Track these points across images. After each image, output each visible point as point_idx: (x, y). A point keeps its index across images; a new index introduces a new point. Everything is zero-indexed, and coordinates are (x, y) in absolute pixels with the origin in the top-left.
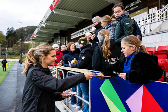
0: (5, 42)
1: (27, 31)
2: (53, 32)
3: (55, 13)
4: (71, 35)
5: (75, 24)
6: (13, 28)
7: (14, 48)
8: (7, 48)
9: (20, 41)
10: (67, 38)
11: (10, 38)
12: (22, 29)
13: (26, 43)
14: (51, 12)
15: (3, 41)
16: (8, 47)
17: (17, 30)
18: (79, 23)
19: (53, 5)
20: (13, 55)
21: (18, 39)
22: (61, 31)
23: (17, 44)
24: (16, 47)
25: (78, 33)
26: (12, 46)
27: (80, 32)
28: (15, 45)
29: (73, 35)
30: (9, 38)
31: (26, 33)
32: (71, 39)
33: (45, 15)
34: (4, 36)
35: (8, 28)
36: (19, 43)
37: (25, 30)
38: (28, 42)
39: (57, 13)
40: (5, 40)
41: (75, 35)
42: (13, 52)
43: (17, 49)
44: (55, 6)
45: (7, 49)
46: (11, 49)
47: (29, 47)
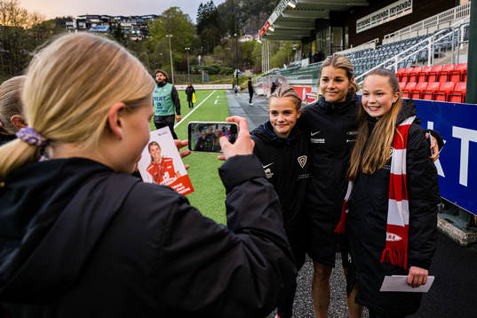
0: (197, 40)
1: (244, 9)
2: (313, 16)
4: (358, 22)
6: (212, 2)
7: (215, 55)
8: (200, 57)
9: (228, 37)
10: (347, 28)
11: (206, 30)
12: (232, 5)
13: (243, 40)
15: (191, 39)
16: (202, 55)
20: (216, 73)
21: (224, 33)
22: (333, 14)
23: (223, 46)
24: (222, 54)
25: (373, 18)
26: (211, 52)
27: (379, 16)
28: (219, 47)
29: (363, 23)
30: (203, 32)
31: (243, 14)
32: (358, 32)
34: (191, 25)
35: (201, 5)
36: (226, 42)
38: (248, 39)
40: (196, 36)
41: (367, 21)
42: (216, 67)
43: (223, 59)
45: (202, 60)
46: (209, 59)
47: (253, 53)
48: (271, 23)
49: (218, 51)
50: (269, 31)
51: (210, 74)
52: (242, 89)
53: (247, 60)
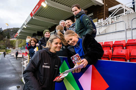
2: (32, 32)
3: (34, 18)
5: (49, 27)
6: (1, 28)
9: (6, 39)
12: (8, 30)
13: (11, 40)
14: (31, 17)
17: (5, 30)
19: (33, 13)
21: (5, 37)
22: (38, 32)
23: (4, 41)
24: (3, 43)
28: (2, 41)
31: (12, 33)
33: (27, 20)
37: (11, 30)
38: (13, 40)
39: (35, 18)
43: (3, 44)
44: (34, 13)
47: (13, 43)
48: (18, 33)
49: (2, 42)
53: (12, 45)
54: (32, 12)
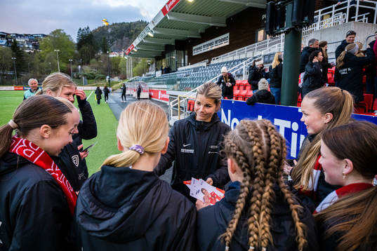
0: (76, 54)
1: (112, 34)
2: (164, 42)
3: (169, 18)
4: (194, 48)
5: (199, 32)
6: (88, 28)
7: (92, 65)
8: (80, 67)
9: (101, 53)
10: (186, 52)
11: (84, 47)
12: (102, 30)
13: (111, 56)
14: (163, 16)
15: (73, 53)
16: (82, 65)
17: (95, 31)
18: (206, 30)
19: (167, 7)
20: (93, 78)
21: (97, 50)
22: (177, 41)
23: (97, 59)
24: (97, 65)
25: (204, 46)
26: (88, 63)
27: (208, 45)
28: (94, 60)
29: (197, 49)
30: (82, 49)
31: (111, 37)
32: (194, 54)
33: (154, 19)
34: (72, 43)
35: (80, 29)
36: (99, 57)
37: (109, 31)
38: (115, 55)
39: (172, 18)
40: (76, 51)
41: (200, 48)
42: (92, 74)
43: (97, 68)
44: (169, 9)
45: (81, 69)
46: (87, 69)
47: (119, 65)
48: (135, 46)
49: (93, 63)
50: (133, 51)
51: (88, 79)
52: (113, 90)
53: (115, 70)
54: (165, 7)
